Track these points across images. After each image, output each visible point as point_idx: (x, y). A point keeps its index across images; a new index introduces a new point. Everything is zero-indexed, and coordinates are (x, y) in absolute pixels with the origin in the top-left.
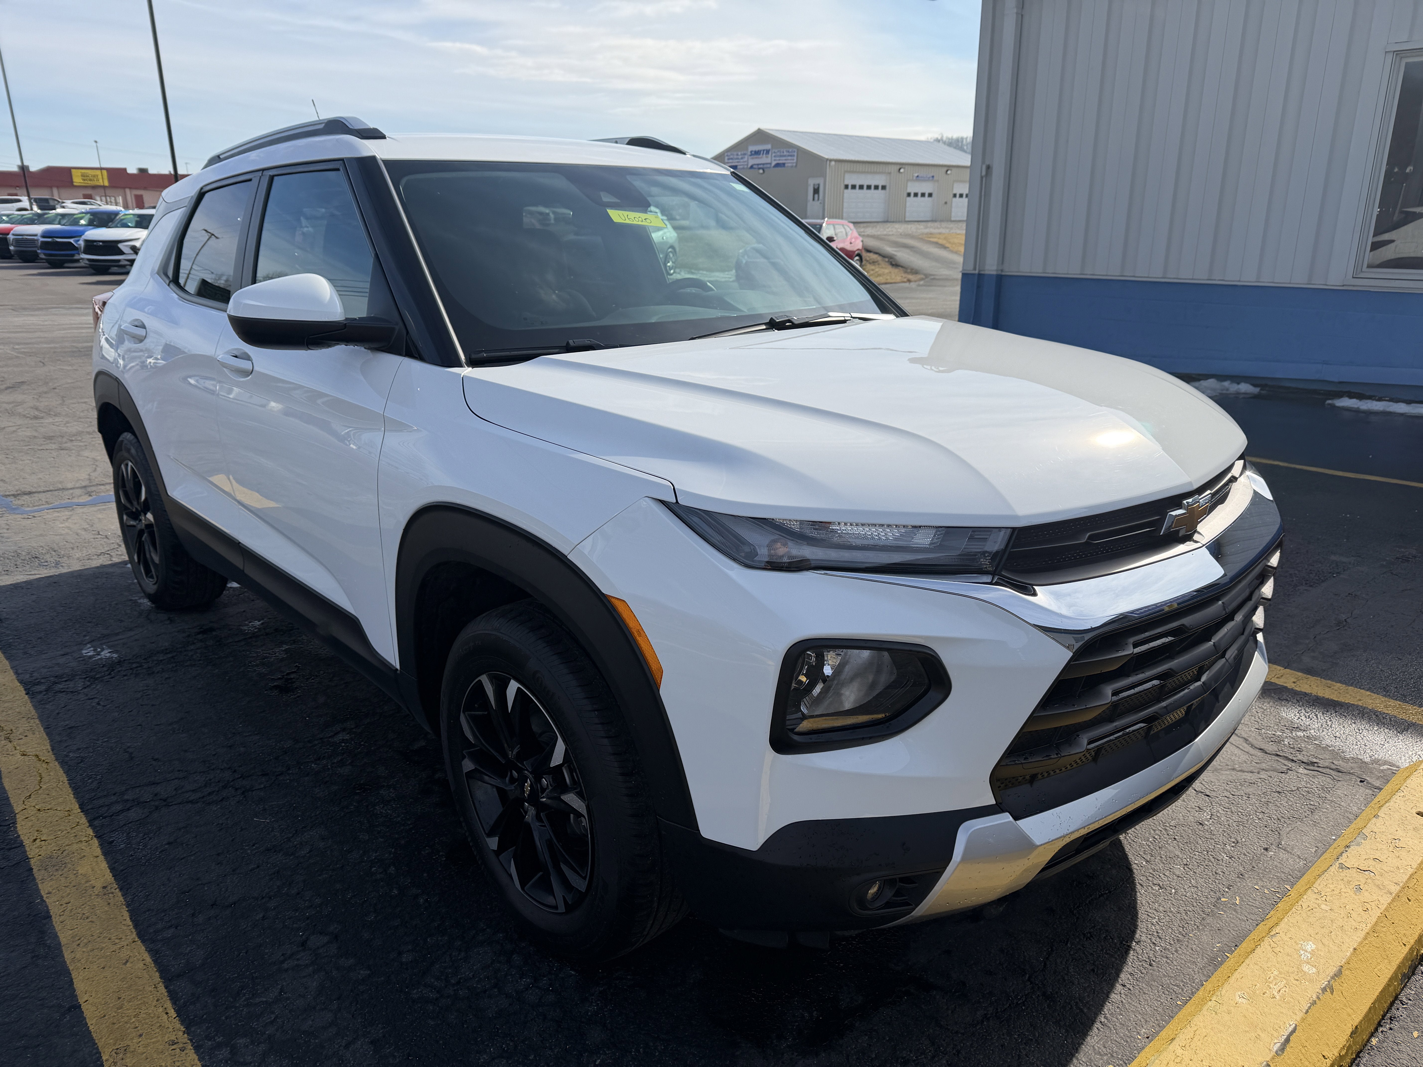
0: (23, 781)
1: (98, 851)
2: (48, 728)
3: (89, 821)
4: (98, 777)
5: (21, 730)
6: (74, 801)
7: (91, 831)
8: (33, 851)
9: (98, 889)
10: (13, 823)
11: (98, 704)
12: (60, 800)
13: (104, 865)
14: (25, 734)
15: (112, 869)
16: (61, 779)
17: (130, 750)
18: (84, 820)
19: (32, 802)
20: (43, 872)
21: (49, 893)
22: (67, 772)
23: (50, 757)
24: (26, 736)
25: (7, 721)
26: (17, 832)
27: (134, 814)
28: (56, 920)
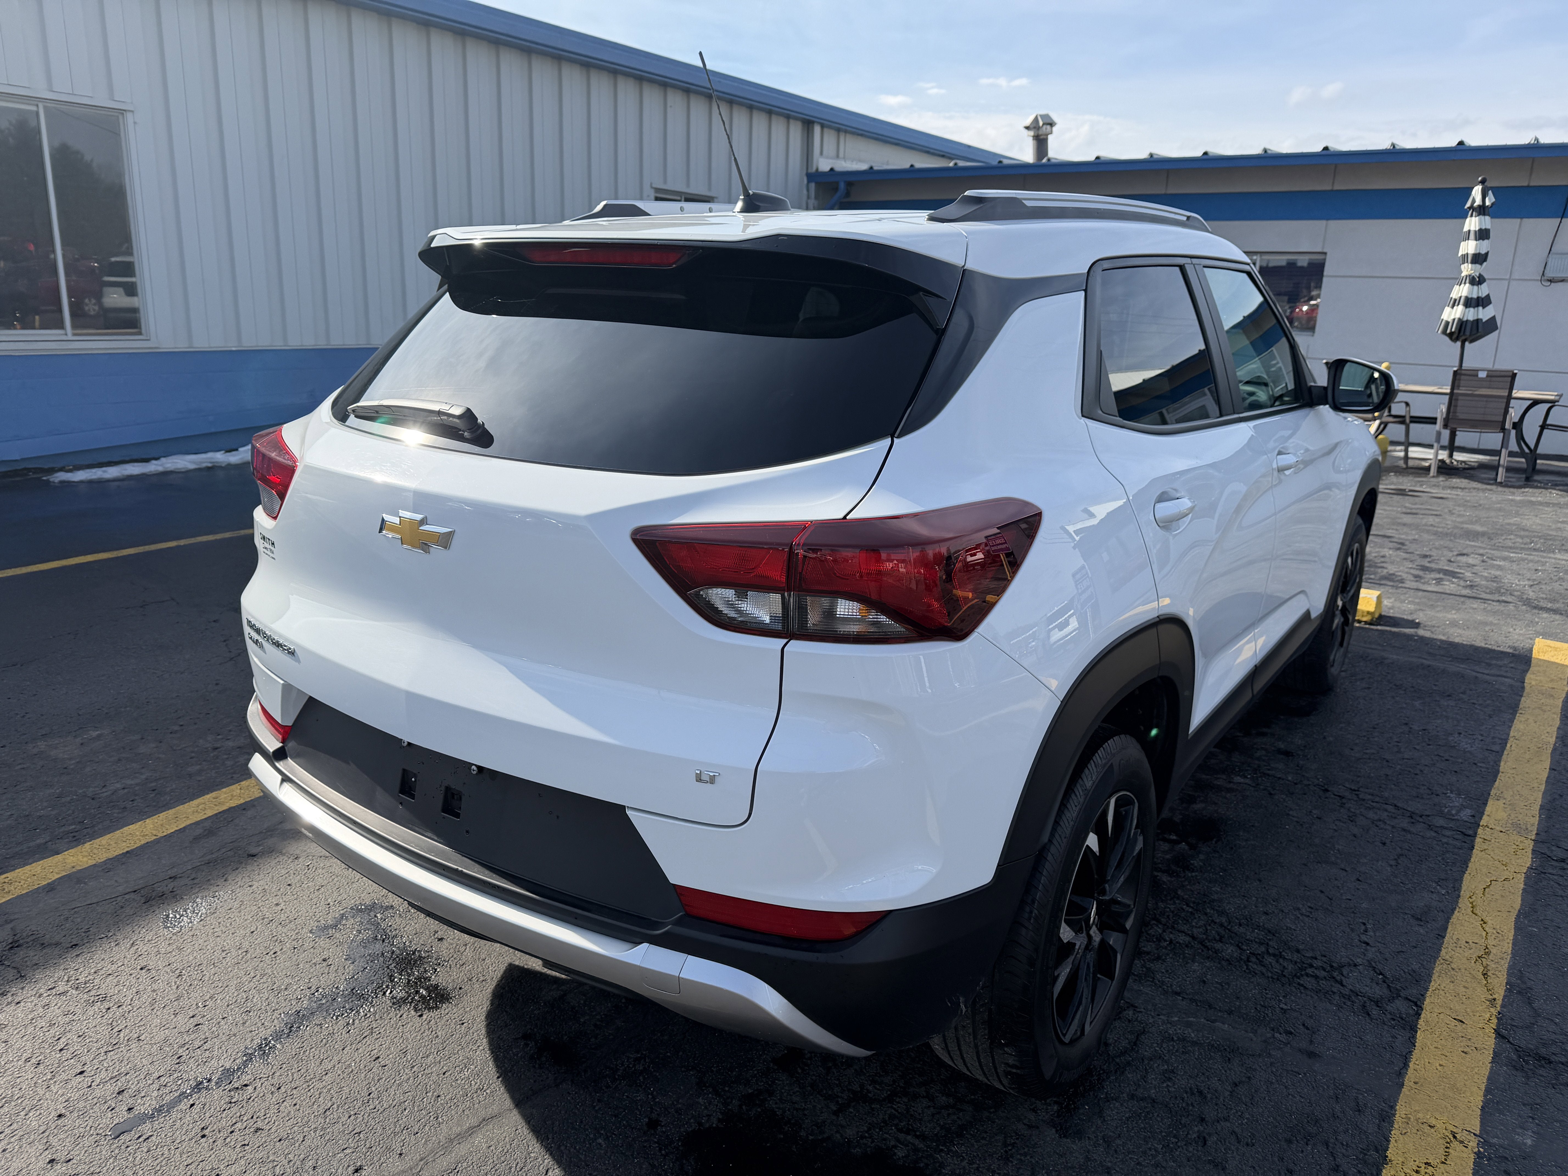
0: (1502, 896)
1: (1485, 817)
2: (1439, 935)
3: (1476, 836)
4: (1439, 858)
5: (1467, 954)
6: (1474, 856)
7: (1479, 830)
8: (1529, 845)
9: (1502, 801)
10: (1532, 868)
11: (1366, 931)
12: (1483, 862)
13: (1488, 809)
14: (1467, 945)
15: (1485, 804)
16: (1469, 877)
17: (1393, 863)
18: (1478, 840)
19: (1506, 874)
20: (1529, 829)
21: (1533, 816)
22: (1460, 880)
23: (1464, 903)
24: (1467, 942)
25: (1474, 977)
26: (1533, 861)
27: (1441, 822)
28: (1539, 802)
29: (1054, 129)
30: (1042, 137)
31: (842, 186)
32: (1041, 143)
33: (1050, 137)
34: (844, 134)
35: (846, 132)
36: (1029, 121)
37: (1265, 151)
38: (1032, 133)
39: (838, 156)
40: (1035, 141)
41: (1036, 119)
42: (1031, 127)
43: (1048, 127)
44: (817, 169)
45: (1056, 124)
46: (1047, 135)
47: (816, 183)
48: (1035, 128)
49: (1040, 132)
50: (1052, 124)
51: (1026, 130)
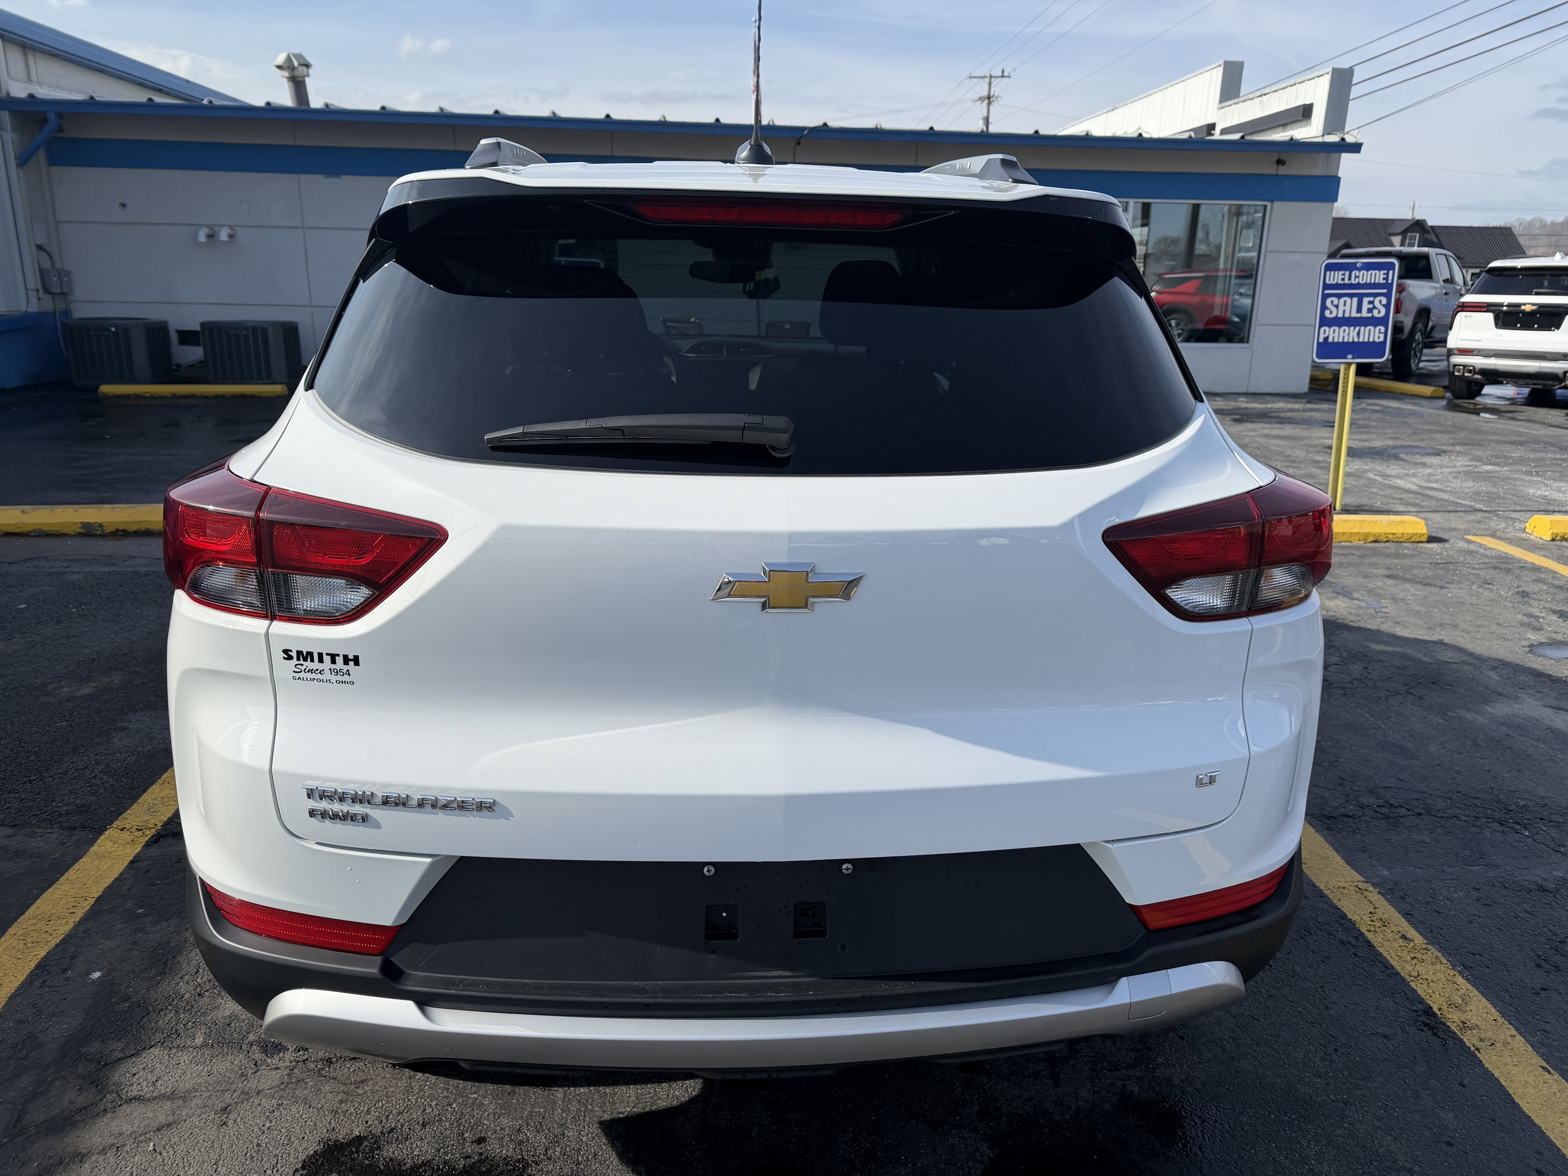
29: (311, 71)
30: (299, 79)
31: (52, 117)
32: (298, 85)
33: (307, 79)
34: (31, 51)
35: (34, 49)
36: (281, 59)
37: (497, 112)
38: (286, 74)
39: (29, 79)
40: (291, 84)
41: (289, 59)
42: (285, 66)
43: (304, 68)
44: (8, 94)
45: (311, 66)
46: (304, 77)
47: (10, 111)
48: (288, 68)
49: (296, 74)
50: (308, 66)
51: (278, 70)
